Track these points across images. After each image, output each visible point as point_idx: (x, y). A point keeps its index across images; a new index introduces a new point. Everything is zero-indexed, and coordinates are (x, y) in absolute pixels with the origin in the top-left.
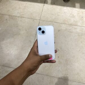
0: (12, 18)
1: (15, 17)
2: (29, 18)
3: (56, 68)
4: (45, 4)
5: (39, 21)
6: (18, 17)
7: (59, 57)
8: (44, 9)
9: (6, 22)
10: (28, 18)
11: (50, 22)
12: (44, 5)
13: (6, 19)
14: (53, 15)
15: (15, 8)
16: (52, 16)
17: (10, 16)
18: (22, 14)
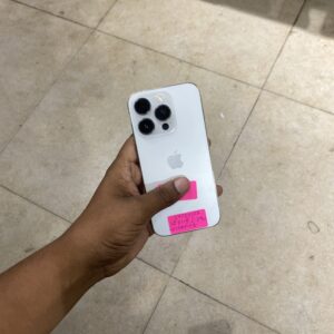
0: (156, 62)
1: (166, 58)
2: (220, 74)
3: (291, 298)
4: (295, 29)
5: (258, 91)
6: (181, 61)
7: (312, 257)
8: (286, 46)
9: (132, 71)
10: (215, 72)
11: (303, 107)
12: (291, 32)
13: (134, 62)
14: (321, 78)
15: (176, 23)
16: (319, 81)
17: (150, 52)
18: (196, 50)
